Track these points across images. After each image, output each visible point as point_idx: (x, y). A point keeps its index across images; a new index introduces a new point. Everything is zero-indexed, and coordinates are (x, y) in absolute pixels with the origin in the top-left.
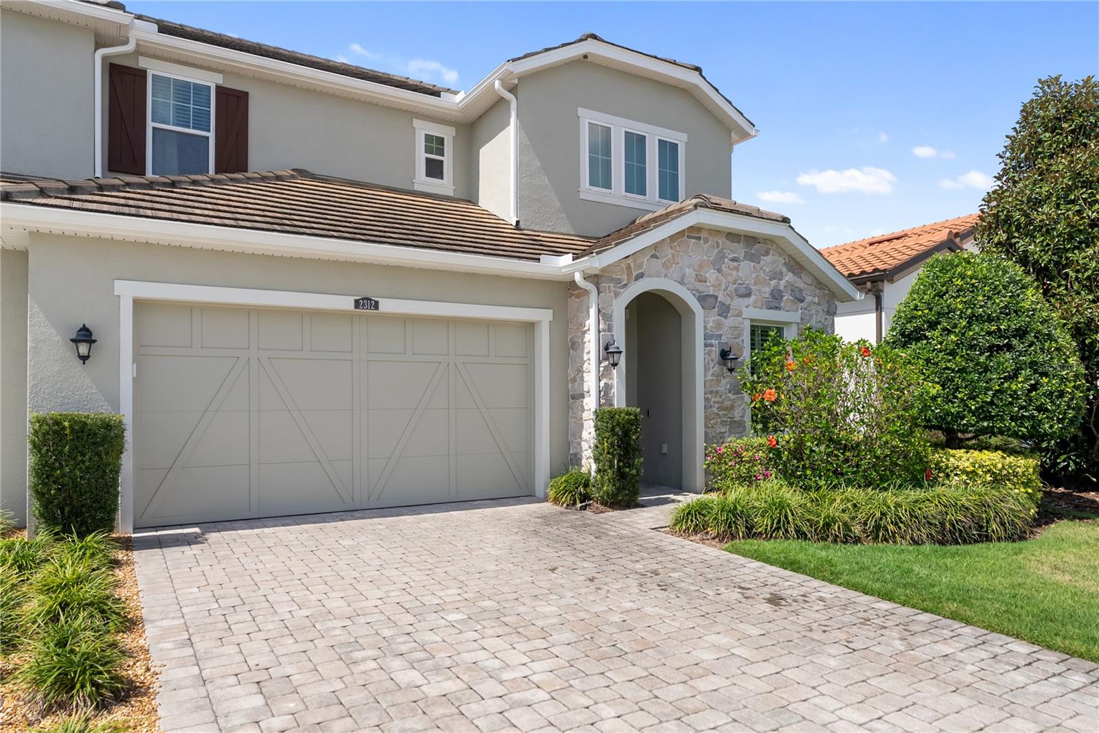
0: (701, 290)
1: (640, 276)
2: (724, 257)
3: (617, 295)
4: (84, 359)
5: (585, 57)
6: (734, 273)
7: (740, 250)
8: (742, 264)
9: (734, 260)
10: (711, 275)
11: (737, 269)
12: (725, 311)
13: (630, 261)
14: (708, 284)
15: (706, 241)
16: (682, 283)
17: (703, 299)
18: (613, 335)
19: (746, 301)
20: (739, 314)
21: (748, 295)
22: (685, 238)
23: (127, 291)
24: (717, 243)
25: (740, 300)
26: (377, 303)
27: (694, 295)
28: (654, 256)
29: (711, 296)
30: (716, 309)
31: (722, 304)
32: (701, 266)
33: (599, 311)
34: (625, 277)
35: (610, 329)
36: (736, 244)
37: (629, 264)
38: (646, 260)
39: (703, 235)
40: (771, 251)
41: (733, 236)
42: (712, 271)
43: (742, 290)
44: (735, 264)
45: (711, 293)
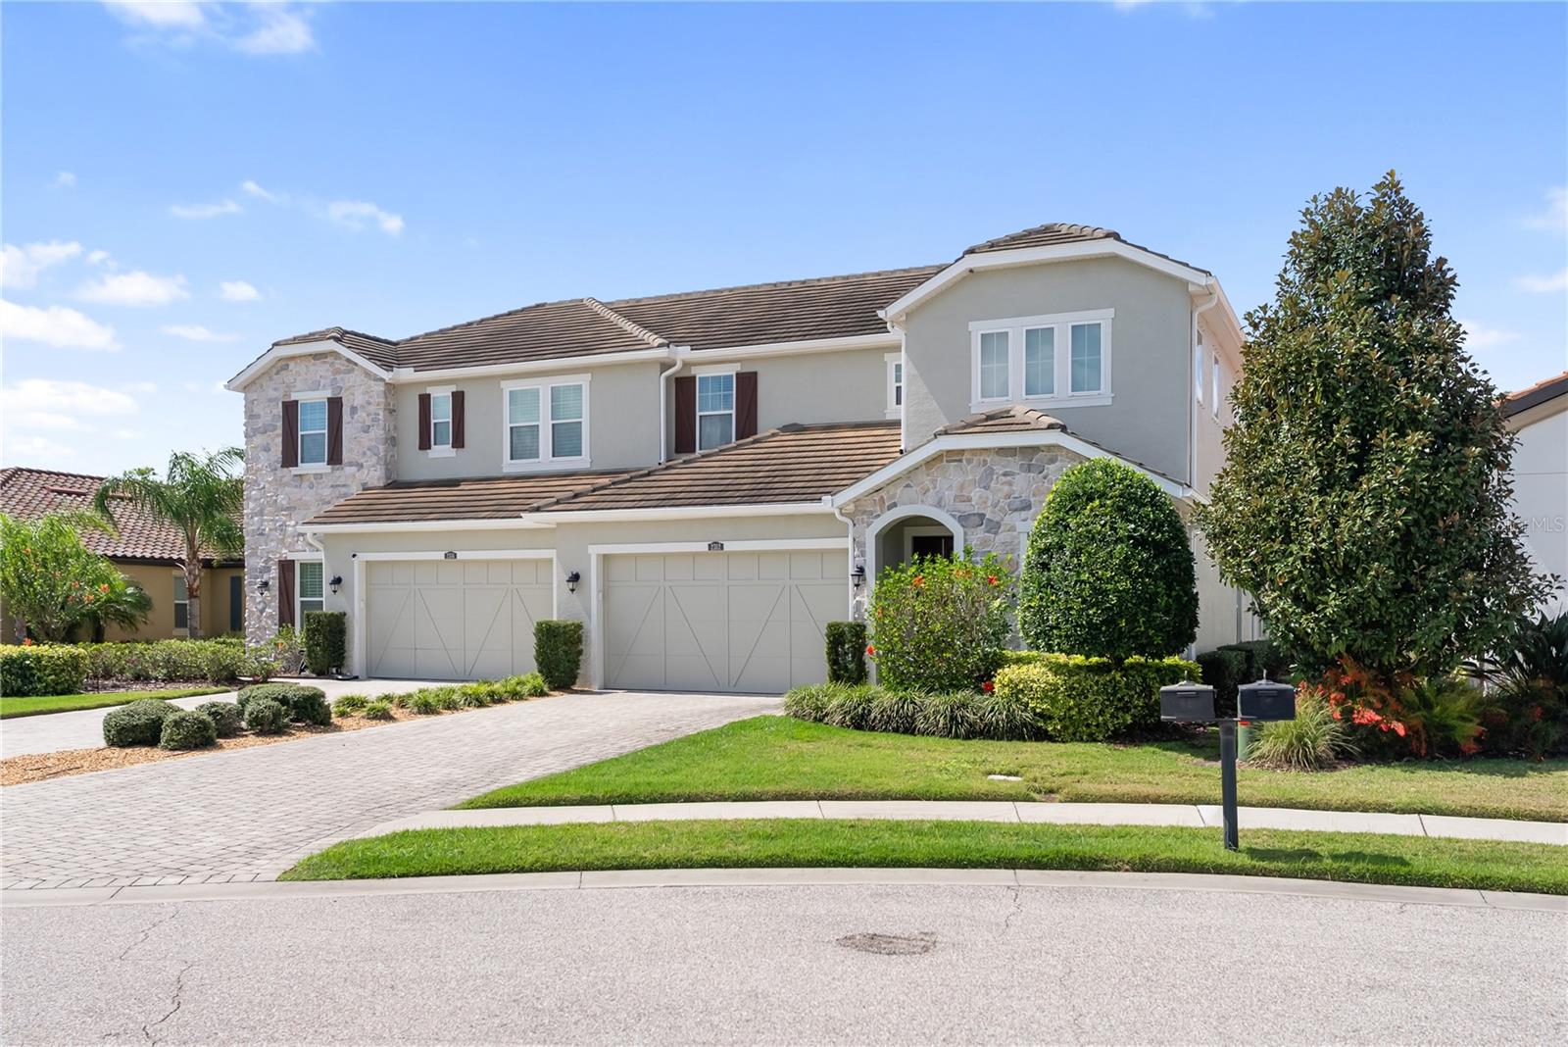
0: (964, 510)
1: (895, 505)
2: (992, 474)
3: (868, 525)
4: (573, 590)
5: (971, 271)
6: (1006, 488)
7: (1014, 464)
8: (1017, 477)
9: (1005, 474)
10: (976, 494)
11: (1010, 484)
12: (994, 527)
13: (882, 493)
14: (973, 503)
15: (969, 461)
16: (939, 505)
17: (963, 519)
18: (865, 560)
19: (1024, 514)
20: (1012, 529)
21: (1027, 507)
22: (945, 463)
23: (595, 550)
24: (985, 461)
25: (1016, 514)
26: (722, 545)
27: (954, 516)
28: (908, 486)
29: (974, 514)
30: (983, 526)
31: (989, 520)
32: (962, 487)
33: (854, 540)
34: (878, 508)
35: (863, 554)
36: (1010, 458)
37: (882, 497)
38: (899, 491)
39: (967, 456)
40: (1059, 458)
41: (1002, 451)
42: (978, 489)
43: (1017, 504)
44: (1009, 478)
45: (976, 512)
